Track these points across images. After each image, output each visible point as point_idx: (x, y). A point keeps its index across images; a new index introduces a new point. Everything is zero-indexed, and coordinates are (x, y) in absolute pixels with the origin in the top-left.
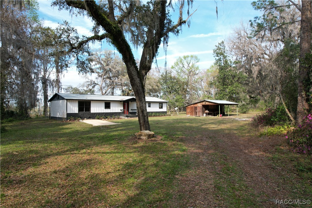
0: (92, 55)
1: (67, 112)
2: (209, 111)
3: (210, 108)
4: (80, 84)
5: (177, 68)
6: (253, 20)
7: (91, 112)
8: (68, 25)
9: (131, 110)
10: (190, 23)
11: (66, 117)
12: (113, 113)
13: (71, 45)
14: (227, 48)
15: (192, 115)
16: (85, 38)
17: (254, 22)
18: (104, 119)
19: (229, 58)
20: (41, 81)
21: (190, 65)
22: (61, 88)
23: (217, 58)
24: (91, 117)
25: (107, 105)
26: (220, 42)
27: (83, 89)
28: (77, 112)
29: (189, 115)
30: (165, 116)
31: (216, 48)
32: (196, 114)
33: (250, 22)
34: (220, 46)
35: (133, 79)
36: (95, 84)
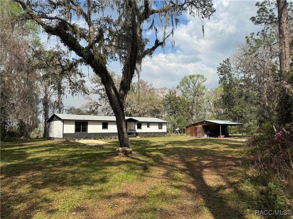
0: (84, 77)
1: (63, 132)
2: (211, 132)
3: (211, 129)
4: (83, 105)
5: (182, 88)
6: (249, 36)
7: (88, 132)
8: (60, 49)
9: (129, 130)
10: (174, 43)
11: (62, 137)
12: (110, 133)
13: (62, 67)
14: (232, 66)
15: (192, 135)
16: (75, 60)
17: (251, 38)
18: (100, 139)
19: (235, 76)
20: (41, 103)
21: (197, 84)
22: (63, 109)
23: (222, 76)
24: (88, 138)
25: (105, 125)
26: (226, 59)
27: (86, 110)
28: (74, 132)
29: (189, 136)
30: (164, 136)
31: (220, 66)
32: (197, 135)
33: (246, 39)
34: (225, 64)
35: (111, 98)
36: (98, 105)
